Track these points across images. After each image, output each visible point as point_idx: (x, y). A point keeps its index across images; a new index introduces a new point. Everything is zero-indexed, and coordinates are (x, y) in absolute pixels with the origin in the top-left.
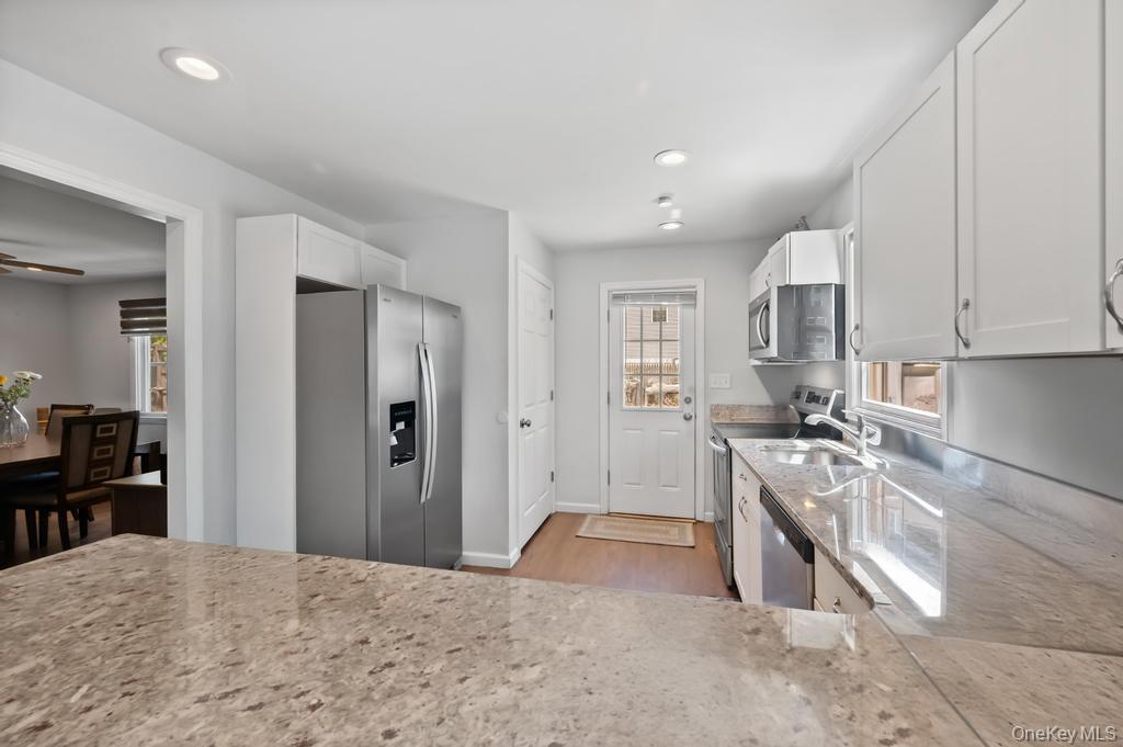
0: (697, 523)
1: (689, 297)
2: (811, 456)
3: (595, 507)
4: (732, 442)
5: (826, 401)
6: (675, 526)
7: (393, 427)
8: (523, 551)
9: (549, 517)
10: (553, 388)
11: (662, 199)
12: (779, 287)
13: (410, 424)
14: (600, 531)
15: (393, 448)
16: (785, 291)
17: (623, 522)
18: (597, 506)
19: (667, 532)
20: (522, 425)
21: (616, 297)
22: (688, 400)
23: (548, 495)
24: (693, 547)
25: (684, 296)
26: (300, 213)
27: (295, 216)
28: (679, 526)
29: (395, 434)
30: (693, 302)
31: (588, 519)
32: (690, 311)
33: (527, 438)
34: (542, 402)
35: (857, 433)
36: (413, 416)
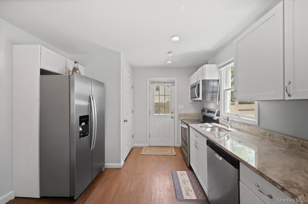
0: (175, 147)
1: (173, 83)
2: (213, 128)
3: (145, 145)
4: (189, 125)
5: (214, 113)
6: (169, 149)
7: (80, 124)
8: (125, 161)
9: (132, 148)
10: (133, 110)
11: (169, 53)
12: (202, 80)
13: (87, 123)
14: (148, 152)
15: (80, 132)
16: (204, 81)
17: (155, 149)
18: (147, 144)
19: (167, 151)
20: (125, 121)
21: (152, 82)
22: (172, 113)
23: (132, 142)
24: (176, 155)
25: (171, 83)
26: (41, 45)
27: (40, 46)
28: (170, 149)
29: (81, 127)
30: (174, 84)
31: (144, 148)
32: (173, 87)
33: (126, 125)
34: (130, 114)
35: (227, 122)
36: (88, 120)
